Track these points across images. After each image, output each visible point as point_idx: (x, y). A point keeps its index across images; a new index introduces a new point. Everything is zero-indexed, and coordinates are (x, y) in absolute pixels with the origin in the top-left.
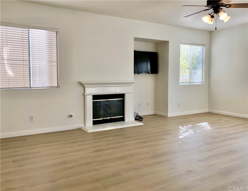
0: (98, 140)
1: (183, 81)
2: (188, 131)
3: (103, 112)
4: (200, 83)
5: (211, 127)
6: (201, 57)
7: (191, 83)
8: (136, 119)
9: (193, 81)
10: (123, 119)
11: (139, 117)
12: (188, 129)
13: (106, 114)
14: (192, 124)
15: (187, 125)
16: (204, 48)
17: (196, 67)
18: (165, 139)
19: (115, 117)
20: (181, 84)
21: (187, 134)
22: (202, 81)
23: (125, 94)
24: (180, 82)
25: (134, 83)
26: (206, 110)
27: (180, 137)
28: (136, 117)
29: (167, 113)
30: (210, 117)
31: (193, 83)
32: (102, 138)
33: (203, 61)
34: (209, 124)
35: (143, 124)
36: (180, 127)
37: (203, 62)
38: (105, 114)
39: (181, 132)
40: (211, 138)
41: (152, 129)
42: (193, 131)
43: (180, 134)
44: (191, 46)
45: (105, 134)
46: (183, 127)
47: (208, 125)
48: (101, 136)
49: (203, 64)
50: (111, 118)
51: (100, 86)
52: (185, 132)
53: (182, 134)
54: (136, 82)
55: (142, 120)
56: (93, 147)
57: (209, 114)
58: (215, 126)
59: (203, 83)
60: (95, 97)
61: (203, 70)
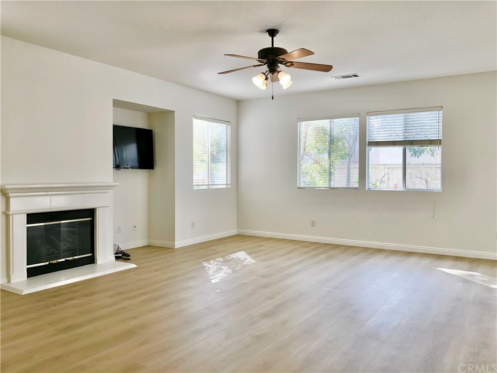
0: (54, 307)
1: (199, 182)
2: (221, 269)
3: (48, 249)
4: (224, 186)
5: (253, 258)
6: (223, 143)
7: (210, 187)
8: (117, 258)
9: (213, 182)
10: (92, 260)
11: (121, 254)
12: (220, 266)
13: (56, 252)
14: (222, 257)
15: (215, 259)
16: (229, 127)
17: (218, 159)
18: (189, 288)
19: (75, 257)
20: (195, 188)
21: (221, 275)
22: (227, 182)
23: (97, 209)
24: (194, 184)
25: (114, 186)
26: (234, 232)
27: (213, 281)
28: (116, 253)
29: (174, 240)
30: (244, 242)
31: (214, 186)
32: (61, 303)
33: (228, 149)
34: (249, 254)
35: (135, 266)
36: (205, 264)
37: (228, 151)
38: (54, 252)
39: (211, 272)
40: (263, 277)
41: (156, 273)
42: (229, 268)
43: (211, 276)
44: (209, 123)
45: (64, 294)
46: (209, 264)
47: (247, 256)
48: (56, 299)
49: (228, 153)
50: (67, 259)
51: (45, 193)
52: (217, 271)
53: (214, 275)
54: (118, 184)
55: (129, 259)
56: (51, 324)
57: (239, 237)
58: (258, 256)
59: (229, 186)
60: (32, 218)
61: (228, 164)
